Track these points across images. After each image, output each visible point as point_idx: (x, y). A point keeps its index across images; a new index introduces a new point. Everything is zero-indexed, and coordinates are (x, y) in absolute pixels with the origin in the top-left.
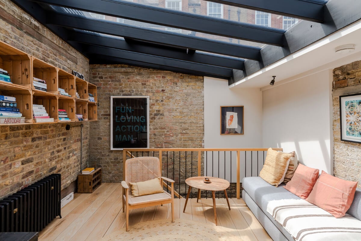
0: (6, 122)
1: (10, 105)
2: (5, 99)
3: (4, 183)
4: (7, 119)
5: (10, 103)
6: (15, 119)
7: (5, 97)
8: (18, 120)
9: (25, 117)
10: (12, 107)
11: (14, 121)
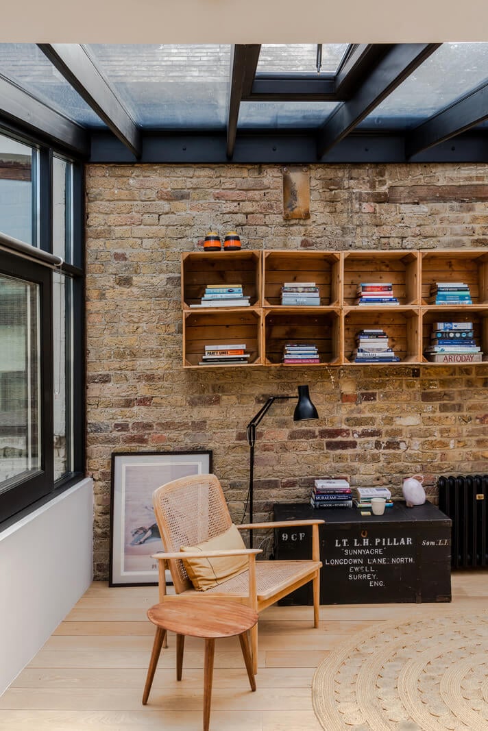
0: (446, 361)
1: (461, 336)
2: (454, 328)
3: (480, 453)
4: (448, 356)
5: (461, 333)
6: (463, 355)
7: (454, 324)
8: (470, 357)
9: (482, 353)
10: (465, 338)
11: (461, 359)
